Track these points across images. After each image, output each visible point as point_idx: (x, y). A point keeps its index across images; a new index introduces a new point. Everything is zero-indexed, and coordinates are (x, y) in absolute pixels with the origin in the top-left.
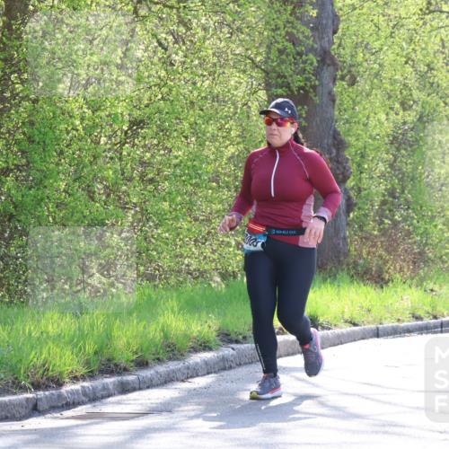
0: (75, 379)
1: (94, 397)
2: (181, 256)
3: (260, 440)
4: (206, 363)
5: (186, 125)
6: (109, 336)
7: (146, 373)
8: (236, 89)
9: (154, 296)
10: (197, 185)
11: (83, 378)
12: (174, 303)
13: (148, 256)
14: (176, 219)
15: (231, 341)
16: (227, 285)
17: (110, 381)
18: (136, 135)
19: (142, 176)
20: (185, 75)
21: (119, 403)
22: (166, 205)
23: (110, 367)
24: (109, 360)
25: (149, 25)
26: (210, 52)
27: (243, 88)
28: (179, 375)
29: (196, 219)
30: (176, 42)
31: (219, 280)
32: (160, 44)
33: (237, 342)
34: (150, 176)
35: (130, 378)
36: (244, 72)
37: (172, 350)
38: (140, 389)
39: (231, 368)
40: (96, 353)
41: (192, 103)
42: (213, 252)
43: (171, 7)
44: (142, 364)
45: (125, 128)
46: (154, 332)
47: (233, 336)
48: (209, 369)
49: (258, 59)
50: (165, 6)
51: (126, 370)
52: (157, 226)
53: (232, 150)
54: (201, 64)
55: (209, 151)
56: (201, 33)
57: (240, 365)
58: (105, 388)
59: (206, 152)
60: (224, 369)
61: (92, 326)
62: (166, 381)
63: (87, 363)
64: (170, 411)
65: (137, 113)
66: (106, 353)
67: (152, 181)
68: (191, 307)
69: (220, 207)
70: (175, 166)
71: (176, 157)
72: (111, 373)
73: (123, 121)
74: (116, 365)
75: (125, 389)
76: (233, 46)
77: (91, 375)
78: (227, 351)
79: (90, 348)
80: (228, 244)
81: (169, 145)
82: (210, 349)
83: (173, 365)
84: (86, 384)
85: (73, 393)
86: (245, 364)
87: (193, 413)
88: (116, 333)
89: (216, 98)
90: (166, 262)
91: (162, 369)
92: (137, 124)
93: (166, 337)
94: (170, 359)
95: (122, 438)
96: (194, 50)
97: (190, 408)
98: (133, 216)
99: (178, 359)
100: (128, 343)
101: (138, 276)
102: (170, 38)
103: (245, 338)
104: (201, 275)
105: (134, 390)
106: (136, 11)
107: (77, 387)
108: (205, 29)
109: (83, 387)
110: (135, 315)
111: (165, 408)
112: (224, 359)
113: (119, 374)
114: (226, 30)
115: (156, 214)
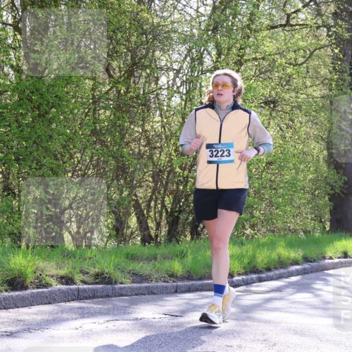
0: (239, 275)
1: (247, 283)
2: (286, 222)
3: (321, 306)
4: (297, 270)
5: (291, 165)
6: (254, 256)
7: (271, 274)
8: (314, 149)
9: (274, 240)
10: (295, 191)
11: (243, 274)
12: (283, 243)
13: (272, 222)
14: (285, 206)
15: (308, 261)
16: (306, 237)
17: (254, 276)
18: (268, 168)
19: (271, 186)
20: (292, 143)
21: (258, 286)
22: (280, 200)
23: (254, 270)
24: (254, 267)
25: (276, 121)
26: (303, 133)
27: (317, 149)
28: (284, 275)
29: (294, 206)
30: (288, 128)
31: (302, 233)
32: (281, 129)
33: (311, 262)
34: (274, 187)
35: (263, 275)
36: (318, 142)
37: (282, 264)
38: (267, 280)
39: (308, 273)
40: (248, 263)
41: (294, 155)
42: (301, 221)
43: (287, 113)
44: (269, 269)
45: (264, 165)
46: (274, 256)
47: (309, 259)
48: (297, 273)
49: (324, 136)
50: (284, 112)
51: (261, 272)
52: (276, 209)
53: (311, 176)
54: (299, 138)
55: (301, 177)
56: (299, 125)
57: (312, 272)
58: (252, 279)
59: (299, 177)
60: (305, 273)
61: (247, 251)
62: (279, 278)
63: (245, 268)
64: (280, 291)
65: (270, 159)
66: (253, 264)
67: (275, 189)
68: (290, 245)
69: (305, 201)
70: (286, 182)
71: (286, 179)
72: (255, 273)
73: (263, 163)
74: (257, 270)
75: (261, 280)
76: (313, 131)
77: (246, 273)
78: (307, 266)
79: (246, 261)
80: (308, 218)
81: (283, 173)
82: (298, 264)
83: (282, 271)
84: (244, 277)
85: (238, 280)
86: (314, 272)
87: (291, 293)
88: (257, 255)
89: (304, 153)
90: (280, 225)
91: (277, 272)
92: (269, 163)
93: (279, 258)
94: (281, 268)
95: (259, 302)
96: (295, 132)
97: (289, 290)
98: (266, 204)
99: (284, 268)
100: (263, 260)
101: (267, 230)
102: (285, 126)
103: (314, 260)
104: (295, 231)
105: (265, 281)
106: (271, 114)
107: (240, 278)
108: (301, 123)
109: (243, 279)
110: (266, 247)
111: (278, 290)
112: (305, 269)
113: (258, 273)
114: (310, 123)
115: (276, 204)
